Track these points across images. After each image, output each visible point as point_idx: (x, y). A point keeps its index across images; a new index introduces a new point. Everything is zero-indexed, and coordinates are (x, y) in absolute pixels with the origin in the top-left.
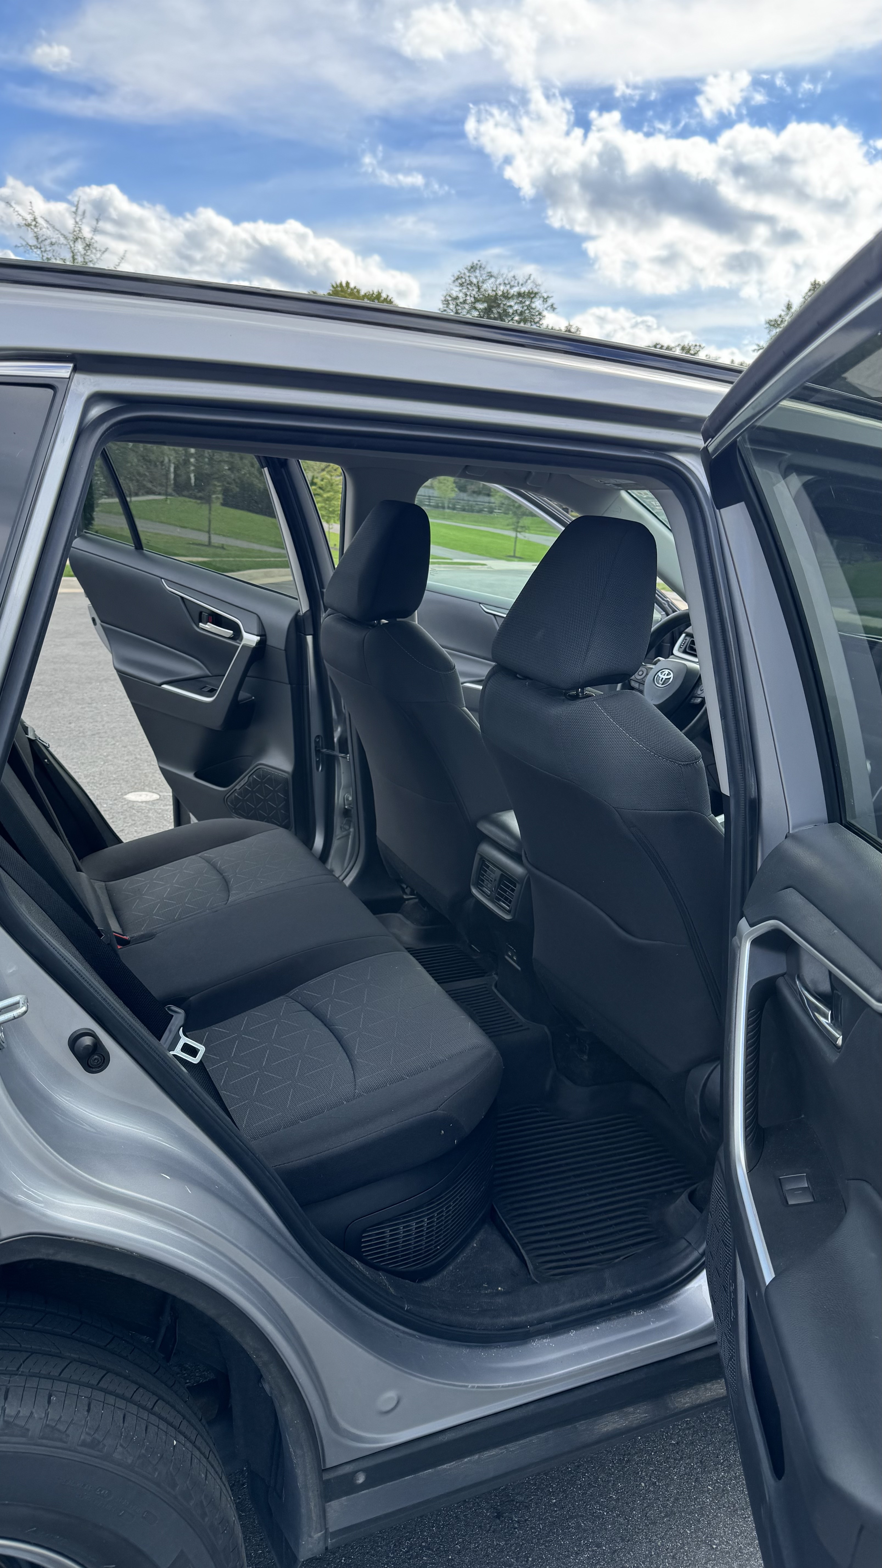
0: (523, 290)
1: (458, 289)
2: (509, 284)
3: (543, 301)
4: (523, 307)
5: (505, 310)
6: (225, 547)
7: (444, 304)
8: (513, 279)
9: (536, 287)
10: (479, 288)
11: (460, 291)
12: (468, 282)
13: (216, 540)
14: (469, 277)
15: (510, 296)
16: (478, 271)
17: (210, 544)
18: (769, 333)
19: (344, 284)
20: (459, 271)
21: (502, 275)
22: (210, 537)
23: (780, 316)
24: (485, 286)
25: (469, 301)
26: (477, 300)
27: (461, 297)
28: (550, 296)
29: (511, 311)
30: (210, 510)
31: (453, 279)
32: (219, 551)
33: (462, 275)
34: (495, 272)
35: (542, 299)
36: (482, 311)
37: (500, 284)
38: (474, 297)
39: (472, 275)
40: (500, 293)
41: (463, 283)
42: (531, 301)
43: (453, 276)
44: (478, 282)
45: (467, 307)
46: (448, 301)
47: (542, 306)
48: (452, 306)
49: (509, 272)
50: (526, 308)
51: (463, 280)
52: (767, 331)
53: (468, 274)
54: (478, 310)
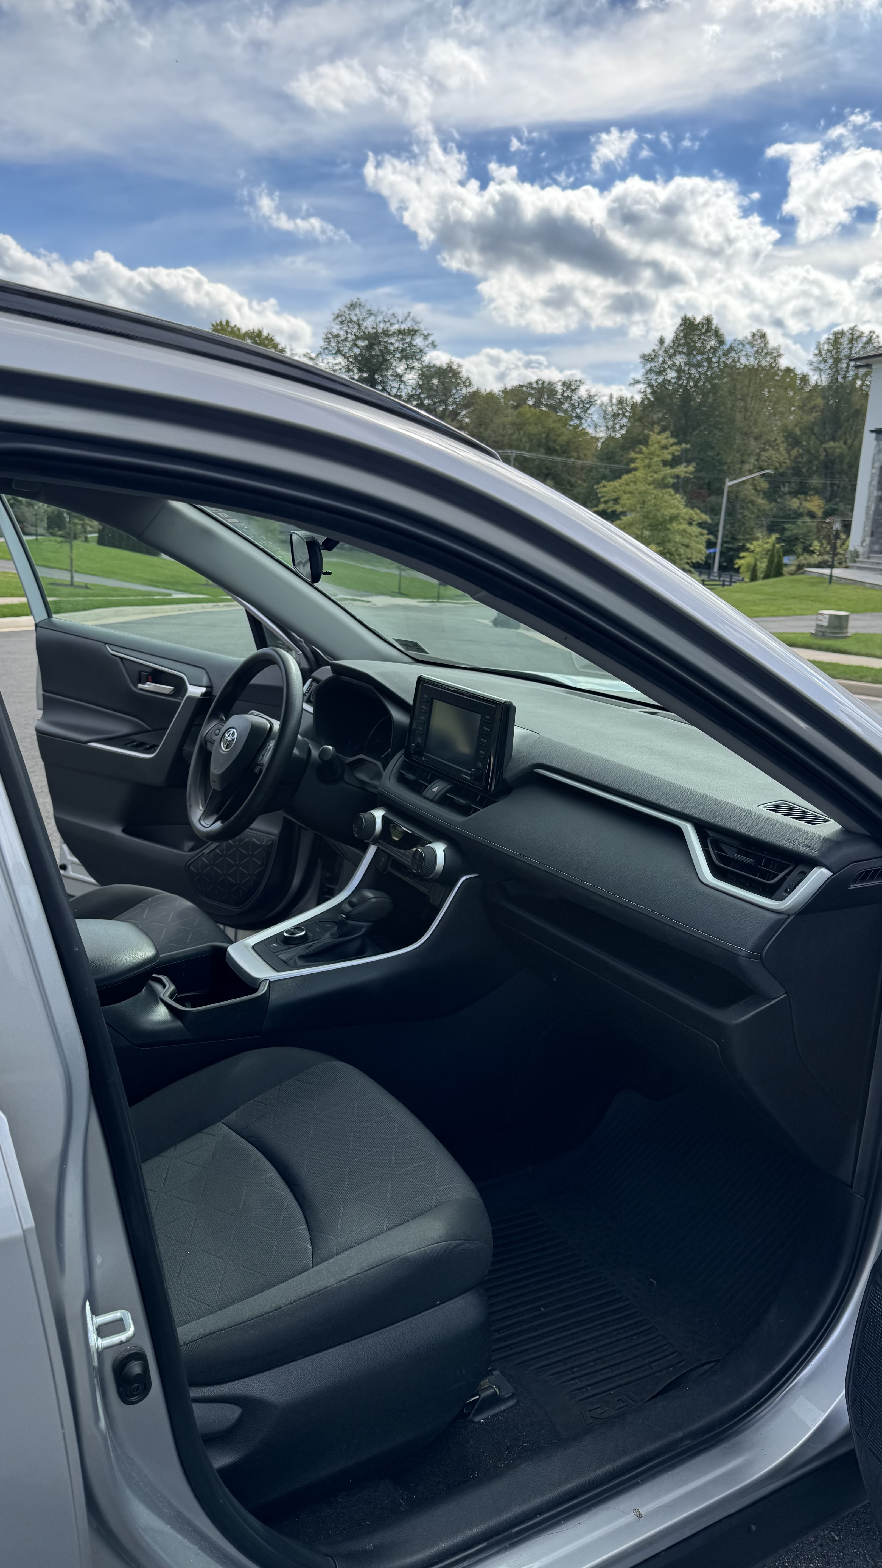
0: (403, 327)
1: (338, 327)
2: (389, 321)
3: (424, 338)
4: (403, 344)
5: (386, 348)
6: (89, 586)
7: (326, 342)
8: (392, 317)
9: (415, 325)
10: (359, 325)
11: (341, 328)
12: (348, 320)
13: (79, 579)
14: (349, 314)
15: (390, 333)
16: (357, 309)
17: (72, 584)
18: (644, 367)
19: (224, 323)
20: (339, 310)
21: (382, 312)
22: (72, 577)
23: (654, 351)
24: (365, 324)
25: (350, 339)
26: (357, 338)
27: (342, 335)
28: (430, 333)
29: (392, 348)
30: (71, 548)
31: (333, 317)
32: (82, 591)
33: (343, 313)
34: (375, 309)
35: (422, 336)
36: (363, 349)
37: (380, 322)
38: (355, 335)
39: (352, 313)
40: (380, 331)
41: (344, 321)
42: (412, 339)
43: (333, 314)
44: (358, 320)
45: (348, 344)
46: (329, 338)
47: (423, 343)
48: (333, 344)
49: (389, 309)
50: (407, 345)
51: (344, 318)
52: (642, 365)
53: (348, 312)
54: (359, 347)
